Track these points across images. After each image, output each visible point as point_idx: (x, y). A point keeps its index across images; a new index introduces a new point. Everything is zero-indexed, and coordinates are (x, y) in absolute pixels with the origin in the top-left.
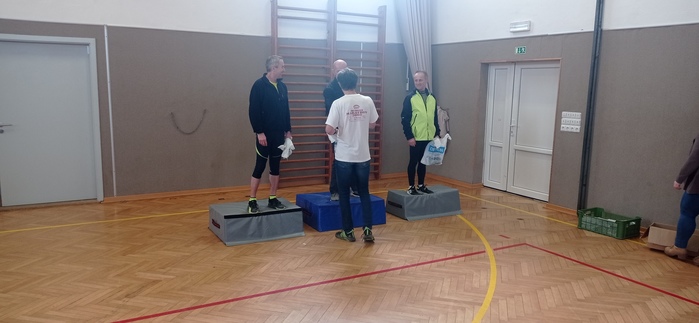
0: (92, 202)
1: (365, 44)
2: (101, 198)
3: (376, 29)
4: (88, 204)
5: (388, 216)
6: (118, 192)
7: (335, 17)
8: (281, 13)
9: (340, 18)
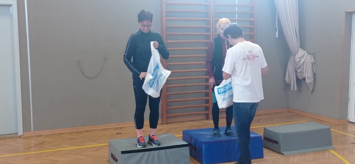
0: (13, 136)
2: (21, 133)
4: (10, 138)
5: (265, 151)
6: (34, 128)
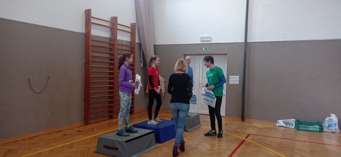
1: (126, 42)
3: (129, 34)
7: (117, 26)
8: (93, 21)
9: (119, 27)
